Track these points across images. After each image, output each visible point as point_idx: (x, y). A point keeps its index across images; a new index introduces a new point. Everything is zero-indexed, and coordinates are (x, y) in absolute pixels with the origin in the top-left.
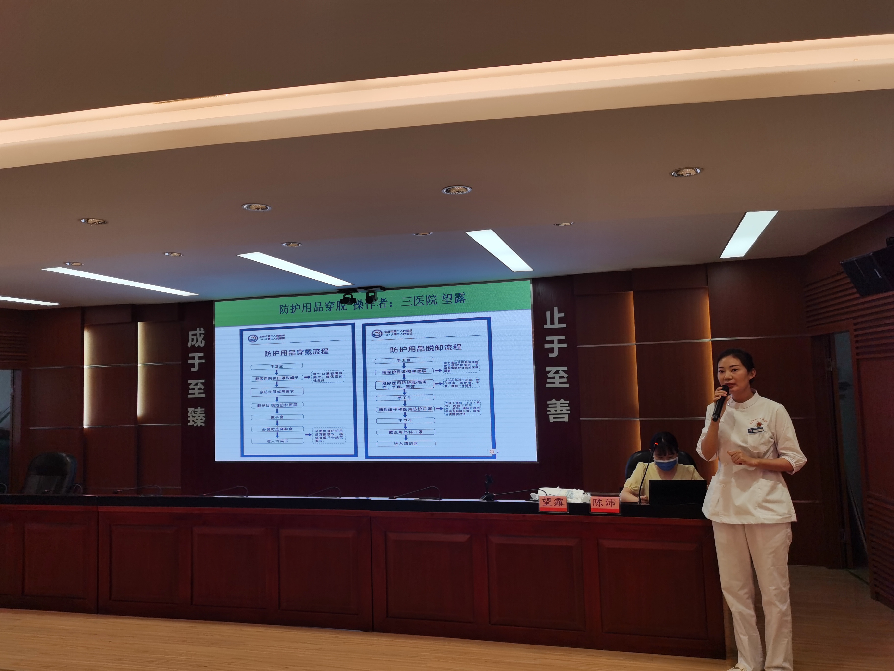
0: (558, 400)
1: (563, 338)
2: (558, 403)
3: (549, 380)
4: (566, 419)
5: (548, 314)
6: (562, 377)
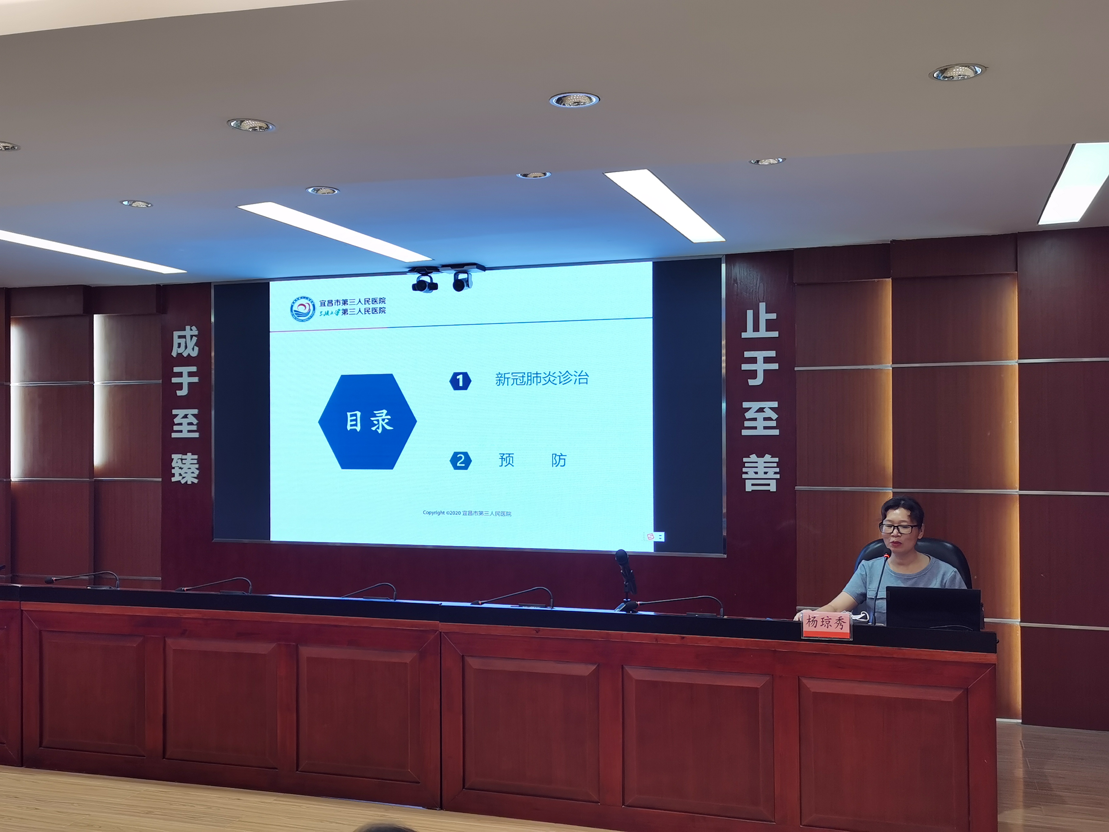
0: (761, 455)
1: (772, 354)
2: (761, 460)
3: (747, 424)
4: (773, 488)
5: (750, 314)
6: (769, 419)
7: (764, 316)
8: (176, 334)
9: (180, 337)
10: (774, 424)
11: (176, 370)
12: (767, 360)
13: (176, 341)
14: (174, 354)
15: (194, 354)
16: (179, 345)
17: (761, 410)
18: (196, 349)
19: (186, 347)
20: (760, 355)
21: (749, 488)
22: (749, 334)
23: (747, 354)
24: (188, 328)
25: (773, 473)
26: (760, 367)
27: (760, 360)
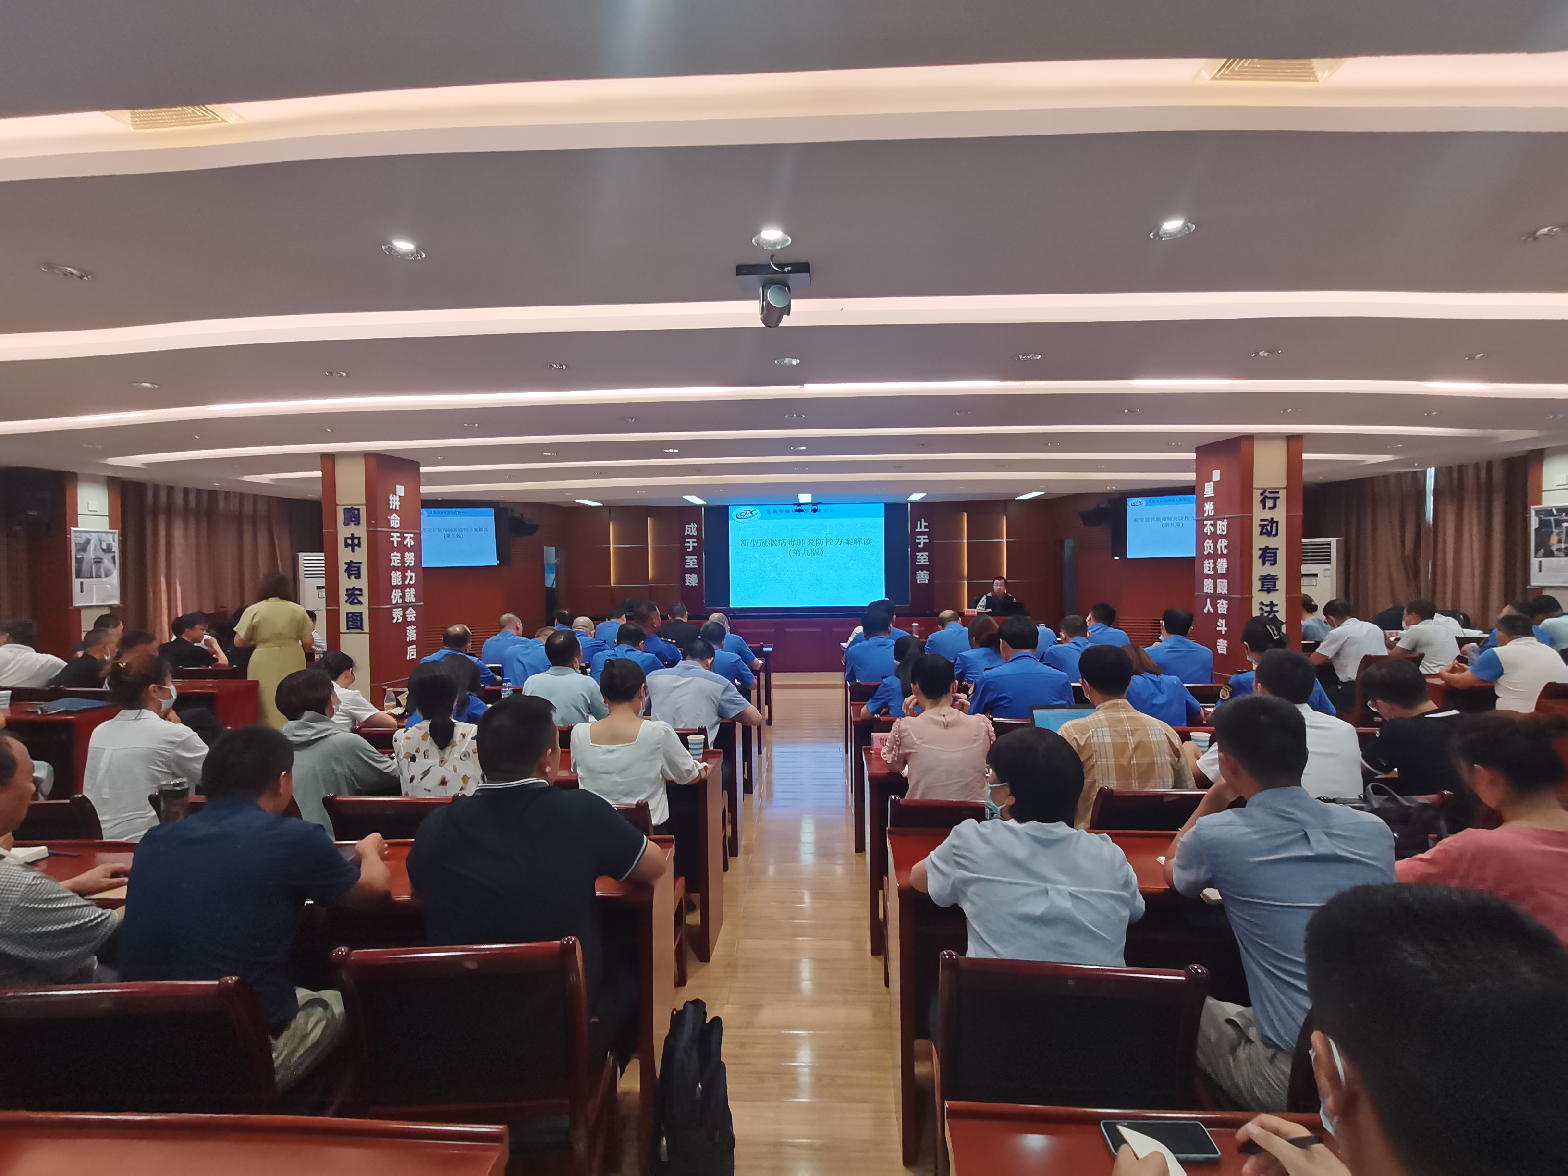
0: (922, 571)
1: (926, 537)
2: (922, 573)
3: (918, 560)
4: (927, 582)
5: (919, 523)
6: (925, 559)
7: (923, 524)
8: (686, 526)
9: (688, 527)
10: (927, 560)
11: (687, 540)
12: (925, 539)
13: (686, 529)
14: (686, 534)
15: (696, 534)
16: (688, 531)
17: (922, 556)
18: (696, 532)
19: (691, 531)
20: (922, 537)
21: (918, 582)
22: (918, 530)
23: (918, 537)
24: (692, 524)
25: (927, 577)
26: (922, 541)
27: (922, 539)
